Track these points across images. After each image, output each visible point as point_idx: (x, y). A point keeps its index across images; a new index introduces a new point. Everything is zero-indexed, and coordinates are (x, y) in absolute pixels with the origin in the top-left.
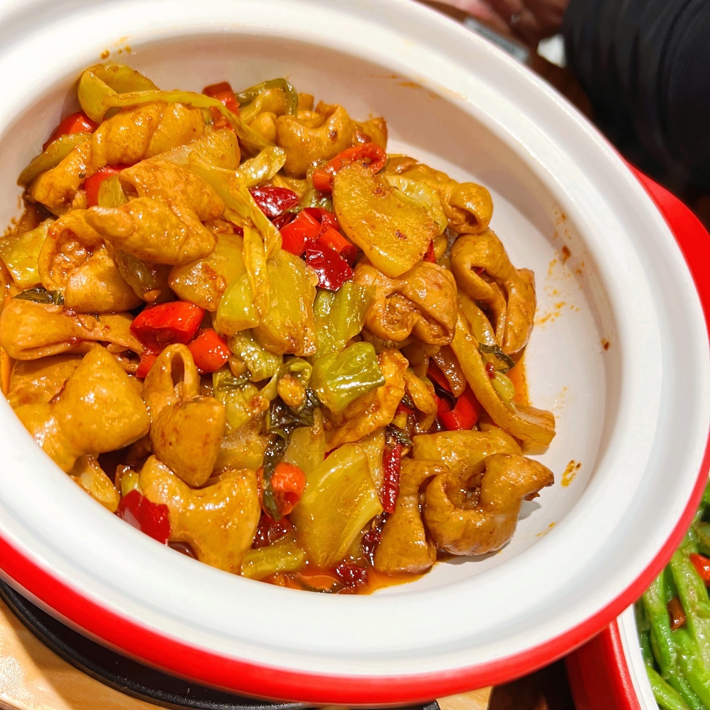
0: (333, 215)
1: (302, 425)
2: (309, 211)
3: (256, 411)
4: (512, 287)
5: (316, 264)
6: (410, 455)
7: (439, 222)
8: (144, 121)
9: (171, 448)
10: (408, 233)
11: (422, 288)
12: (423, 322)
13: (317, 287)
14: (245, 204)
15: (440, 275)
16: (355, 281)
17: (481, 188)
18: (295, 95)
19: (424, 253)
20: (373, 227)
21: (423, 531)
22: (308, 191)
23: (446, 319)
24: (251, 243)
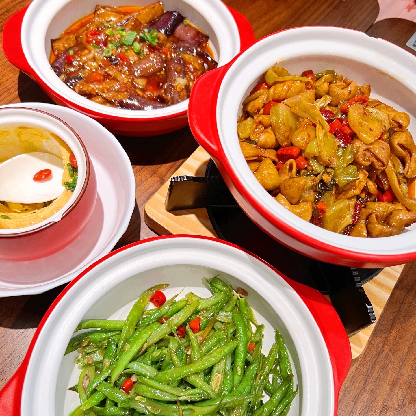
0: (347, 121)
1: (328, 190)
2: (338, 119)
3: (314, 183)
4: (414, 153)
5: (339, 138)
6: (365, 207)
7: (386, 126)
8: (287, 87)
9: (287, 191)
10: (374, 129)
11: (377, 149)
12: (376, 161)
13: (339, 145)
14: (318, 116)
15: (384, 145)
16: (353, 144)
17: (406, 114)
18: (337, 77)
19: (379, 136)
20: (361, 126)
21: (366, 230)
22: (338, 112)
23: (384, 161)
24: (319, 129)
